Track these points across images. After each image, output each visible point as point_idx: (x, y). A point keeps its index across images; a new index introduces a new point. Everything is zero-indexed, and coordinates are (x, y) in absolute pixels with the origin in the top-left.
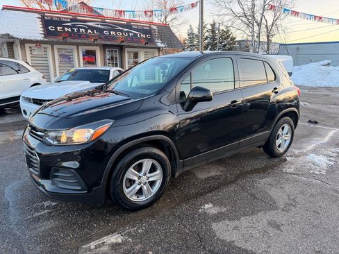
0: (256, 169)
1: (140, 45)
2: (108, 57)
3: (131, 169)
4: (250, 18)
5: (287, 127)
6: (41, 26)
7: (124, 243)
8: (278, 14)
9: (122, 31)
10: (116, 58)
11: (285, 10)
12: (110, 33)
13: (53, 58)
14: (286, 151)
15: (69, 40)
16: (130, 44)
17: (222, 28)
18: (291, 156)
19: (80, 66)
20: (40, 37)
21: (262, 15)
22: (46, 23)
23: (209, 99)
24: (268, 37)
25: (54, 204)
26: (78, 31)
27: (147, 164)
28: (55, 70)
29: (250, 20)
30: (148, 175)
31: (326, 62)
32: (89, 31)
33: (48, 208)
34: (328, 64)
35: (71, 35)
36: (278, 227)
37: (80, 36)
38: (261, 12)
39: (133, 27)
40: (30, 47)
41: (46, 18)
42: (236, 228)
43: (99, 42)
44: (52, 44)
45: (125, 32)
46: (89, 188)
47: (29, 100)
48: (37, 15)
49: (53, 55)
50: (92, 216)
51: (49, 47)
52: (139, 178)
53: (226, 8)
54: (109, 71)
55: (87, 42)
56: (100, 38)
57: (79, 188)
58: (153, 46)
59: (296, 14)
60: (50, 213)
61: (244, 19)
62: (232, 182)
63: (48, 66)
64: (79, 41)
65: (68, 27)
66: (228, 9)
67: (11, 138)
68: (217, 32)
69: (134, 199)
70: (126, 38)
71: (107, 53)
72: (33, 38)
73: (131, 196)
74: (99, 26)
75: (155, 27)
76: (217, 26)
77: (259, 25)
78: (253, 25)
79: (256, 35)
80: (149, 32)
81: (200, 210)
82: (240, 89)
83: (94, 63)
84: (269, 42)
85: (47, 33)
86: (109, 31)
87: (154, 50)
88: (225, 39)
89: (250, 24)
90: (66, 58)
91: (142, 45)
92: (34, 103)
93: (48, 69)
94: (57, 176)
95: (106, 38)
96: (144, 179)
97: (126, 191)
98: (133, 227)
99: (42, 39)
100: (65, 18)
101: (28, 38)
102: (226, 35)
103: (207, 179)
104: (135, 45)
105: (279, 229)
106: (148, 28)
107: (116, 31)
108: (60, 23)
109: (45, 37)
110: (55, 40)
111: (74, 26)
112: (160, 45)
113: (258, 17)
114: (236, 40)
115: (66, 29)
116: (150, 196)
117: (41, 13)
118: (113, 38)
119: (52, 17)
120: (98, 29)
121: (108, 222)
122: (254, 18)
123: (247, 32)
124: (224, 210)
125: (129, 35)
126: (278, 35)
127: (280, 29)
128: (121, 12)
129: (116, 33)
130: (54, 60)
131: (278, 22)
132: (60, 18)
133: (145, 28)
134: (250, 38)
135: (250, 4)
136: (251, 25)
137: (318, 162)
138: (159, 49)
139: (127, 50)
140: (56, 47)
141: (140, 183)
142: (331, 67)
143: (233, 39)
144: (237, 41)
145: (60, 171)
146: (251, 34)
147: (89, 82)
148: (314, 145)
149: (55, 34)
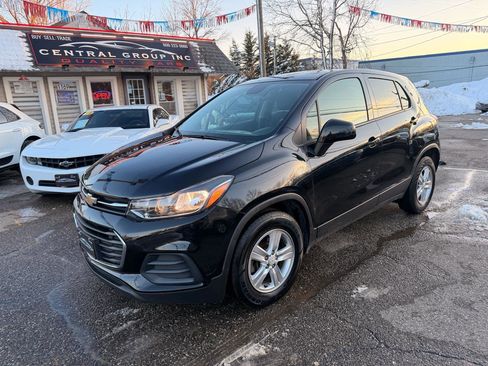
0: (397, 232)
1: (176, 71)
2: (129, 91)
3: (257, 246)
4: (317, 27)
5: (427, 170)
6: (28, 49)
7: (271, 355)
8: (355, 21)
9: (148, 52)
10: (142, 92)
11: (373, 13)
12: (132, 56)
13: (47, 97)
14: (427, 204)
15: (73, 69)
16: (163, 70)
17: (279, 42)
18: (435, 210)
19: (89, 108)
20: (28, 66)
21: (334, 21)
22: (35, 44)
23: (352, 136)
24: (344, 52)
25: (135, 311)
26: (85, 54)
27: (275, 236)
28: (52, 114)
29: (317, 29)
30: (278, 253)
31: (423, 82)
32: (101, 54)
33: (129, 318)
34: (426, 86)
35: (74, 60)
36: (469, 306)
37: (87, 62)
38: (331, 17)
39: (164, 45)
40: (11, 83)
41: (33, 37)
42: (414, 314)
43: (117, 69)
44: (45, 76)
45: (154, 53)
46: (206, 280)
47: (34, 161)
48: (20, 33)
49: (48, 93)
50: (203, 322)
51: (40, 81)
52: (267, 257)
53: (283, 14)
54: (147, 110)
55: (100, 70)
56: (118, 63)
57: (191, 280)
58: (196, 72)
59: (388, 18)
60: (137, 326)
61: (310, 29)
62: (376, 253)
63: (40, 110)
64: (88, 69)
65: (68, 49)
66: (286, 15)
67: (17, 222)
68: (272, 48)
69: (262, 289)
70: (156, 62)
71: (128, 86)
72: (17, 69)
73: (258, 286)
74: (115, 46)
75: (195, 45)
76: (271, 40)
77: (331, 36)
78: (322, 36)
79: (327, 50)
80: (187, 51)
81: (354, 296)
82: (375, 120)
83: (109, 101)
84: (345, 60)
85: (38, 60)
86: (131, 53)
87: (195, 77)
88: (284, 58)
89: (317, 36)
90: (67, 96)
91: (180, 72)
92: (44, 165)
93: (41, 115)
94: (153, 267)
95: (127, 63)
96: (273, 260)
97: (253, 278)
98: (272, 330)
99: (31, 69)
100: (62, 36)
101: (8, 68)
102: (284, 52)
103: (341, 252)
104: (169, 71)
105: (472, 309)
106: (186, 47)
107: (140, 52)
108: (56, 43)
109: (35, 65)
110: (51, 69)
111: (77, 47)
112: (204, 69)
113: (328, 25)
114: (300, 58)
115: (66, 52)
116: (280, 284)
117: (26, 29)
118: (138, 63)
119: (42, 35)
120: (114, 51)
121: (232, 328)
122: (322, 26)
123: (315, 47)
124: (386, 291)
125: (159, 57)
126: (356, 49)
127: (359, 41)
128: (148, 25)
129: (140, 56)
130: (49, 101)
131: (356, 31)
132: (55, 36)
133: (181, 46)
134: (319, 56)
135: (315, 7)
136: (319, 37)
137: (476, 215)
138: (202, 75)
139: (156, 79)
140: (50, 80)
141: (268, 265)
142: (434, 90)
143: (295, 58)
144: (300, 61)
145: (159, 258)
146: (319, 50)
147: (120, 129)
148: (455, 193)
149: (51, 60)
